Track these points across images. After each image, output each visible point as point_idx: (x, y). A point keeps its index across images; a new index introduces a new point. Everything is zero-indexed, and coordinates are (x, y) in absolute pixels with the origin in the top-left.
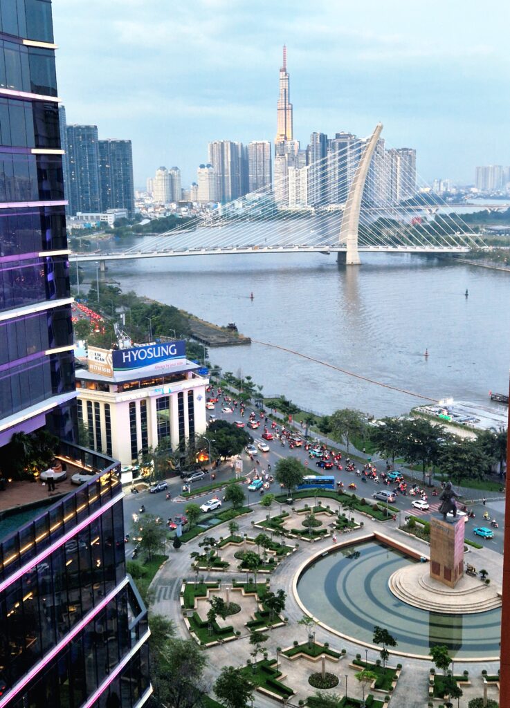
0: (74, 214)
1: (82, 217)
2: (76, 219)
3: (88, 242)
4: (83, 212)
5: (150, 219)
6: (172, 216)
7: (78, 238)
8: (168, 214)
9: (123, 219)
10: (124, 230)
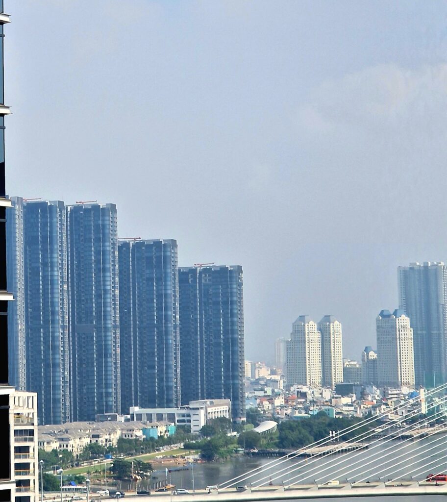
0: (125, 411)
1: (139, 416)
2: (127, 420)
3: (147, 467)
4: (143, 406)
5: (276, 420)
6: (321, 414)
7: (129, 459)
8: (315, 410)
9: (222, 420)
10: (221, 442)
